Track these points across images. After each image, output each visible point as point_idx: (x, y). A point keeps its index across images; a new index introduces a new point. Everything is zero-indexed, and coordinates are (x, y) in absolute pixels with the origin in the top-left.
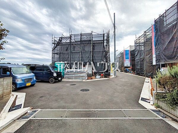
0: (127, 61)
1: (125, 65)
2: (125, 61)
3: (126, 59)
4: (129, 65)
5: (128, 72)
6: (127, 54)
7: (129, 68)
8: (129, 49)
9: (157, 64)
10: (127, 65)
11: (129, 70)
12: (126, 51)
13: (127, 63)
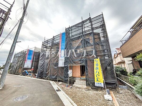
0: (29, 61)
1: (25, 66)
2: (27, 61)
3: (28, 59)
4: (30, 67)
5: (27, 74)
6: (30, 54)
7: (29, 70)
8: (33, 50)
9: (66, 65)
10: (28, 66)
11: (29, 72)
12: (30, 51)
13: (28, 64)
